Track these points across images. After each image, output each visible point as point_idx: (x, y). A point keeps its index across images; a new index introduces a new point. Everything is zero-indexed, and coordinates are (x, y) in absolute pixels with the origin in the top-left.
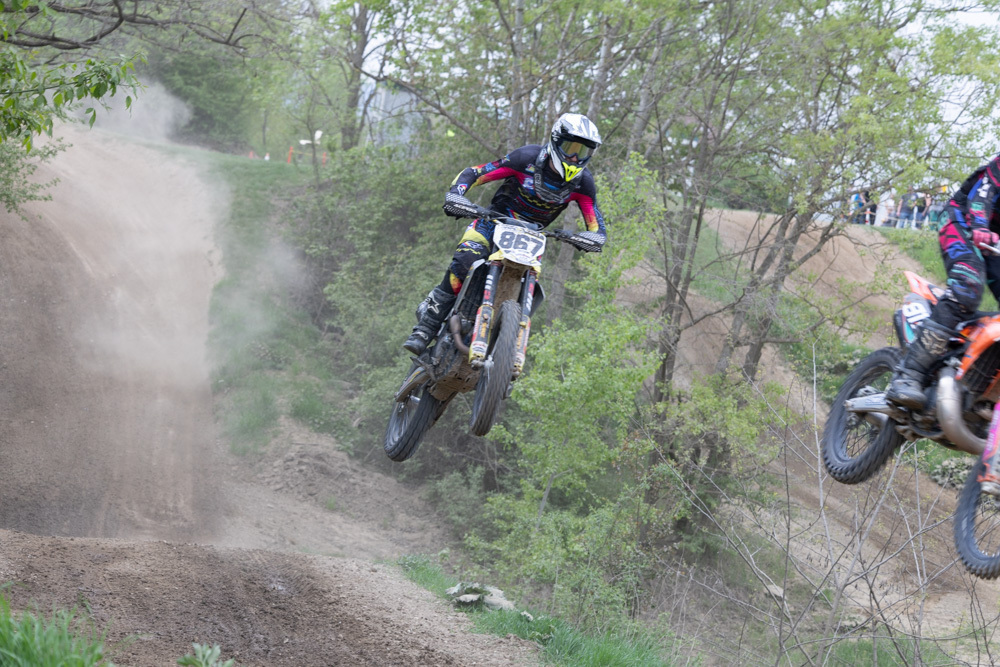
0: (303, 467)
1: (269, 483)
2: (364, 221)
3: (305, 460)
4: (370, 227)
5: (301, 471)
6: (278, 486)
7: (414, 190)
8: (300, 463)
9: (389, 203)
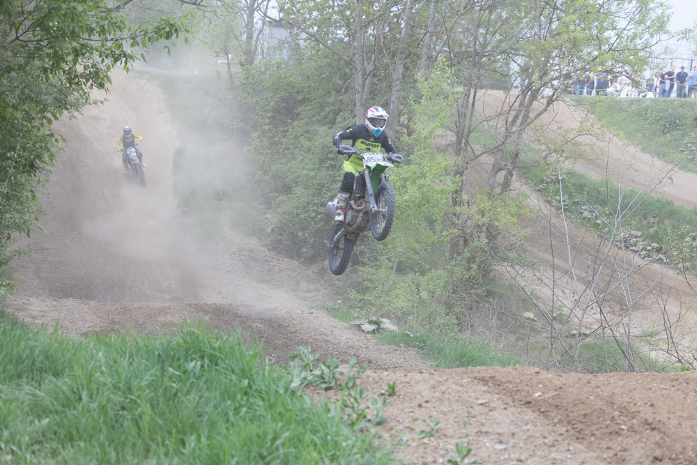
0: (242, 258)
1: (222, 268)
2: (264, 108)
3: (243, 253)
4: (267, 111)
5: (241, 260)
6: (228, 270)
7: (293, 87)
8: (240, 255)
9: (278, 96)
